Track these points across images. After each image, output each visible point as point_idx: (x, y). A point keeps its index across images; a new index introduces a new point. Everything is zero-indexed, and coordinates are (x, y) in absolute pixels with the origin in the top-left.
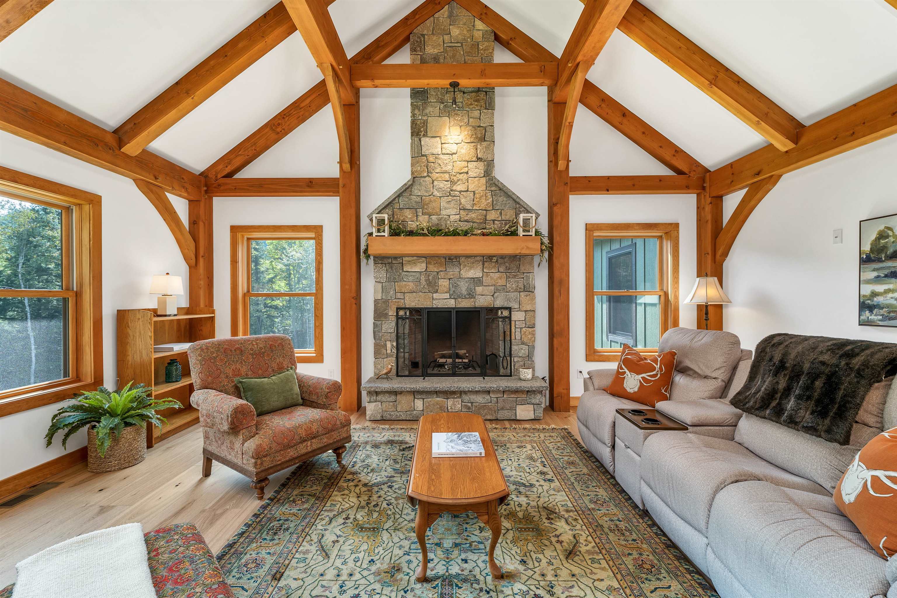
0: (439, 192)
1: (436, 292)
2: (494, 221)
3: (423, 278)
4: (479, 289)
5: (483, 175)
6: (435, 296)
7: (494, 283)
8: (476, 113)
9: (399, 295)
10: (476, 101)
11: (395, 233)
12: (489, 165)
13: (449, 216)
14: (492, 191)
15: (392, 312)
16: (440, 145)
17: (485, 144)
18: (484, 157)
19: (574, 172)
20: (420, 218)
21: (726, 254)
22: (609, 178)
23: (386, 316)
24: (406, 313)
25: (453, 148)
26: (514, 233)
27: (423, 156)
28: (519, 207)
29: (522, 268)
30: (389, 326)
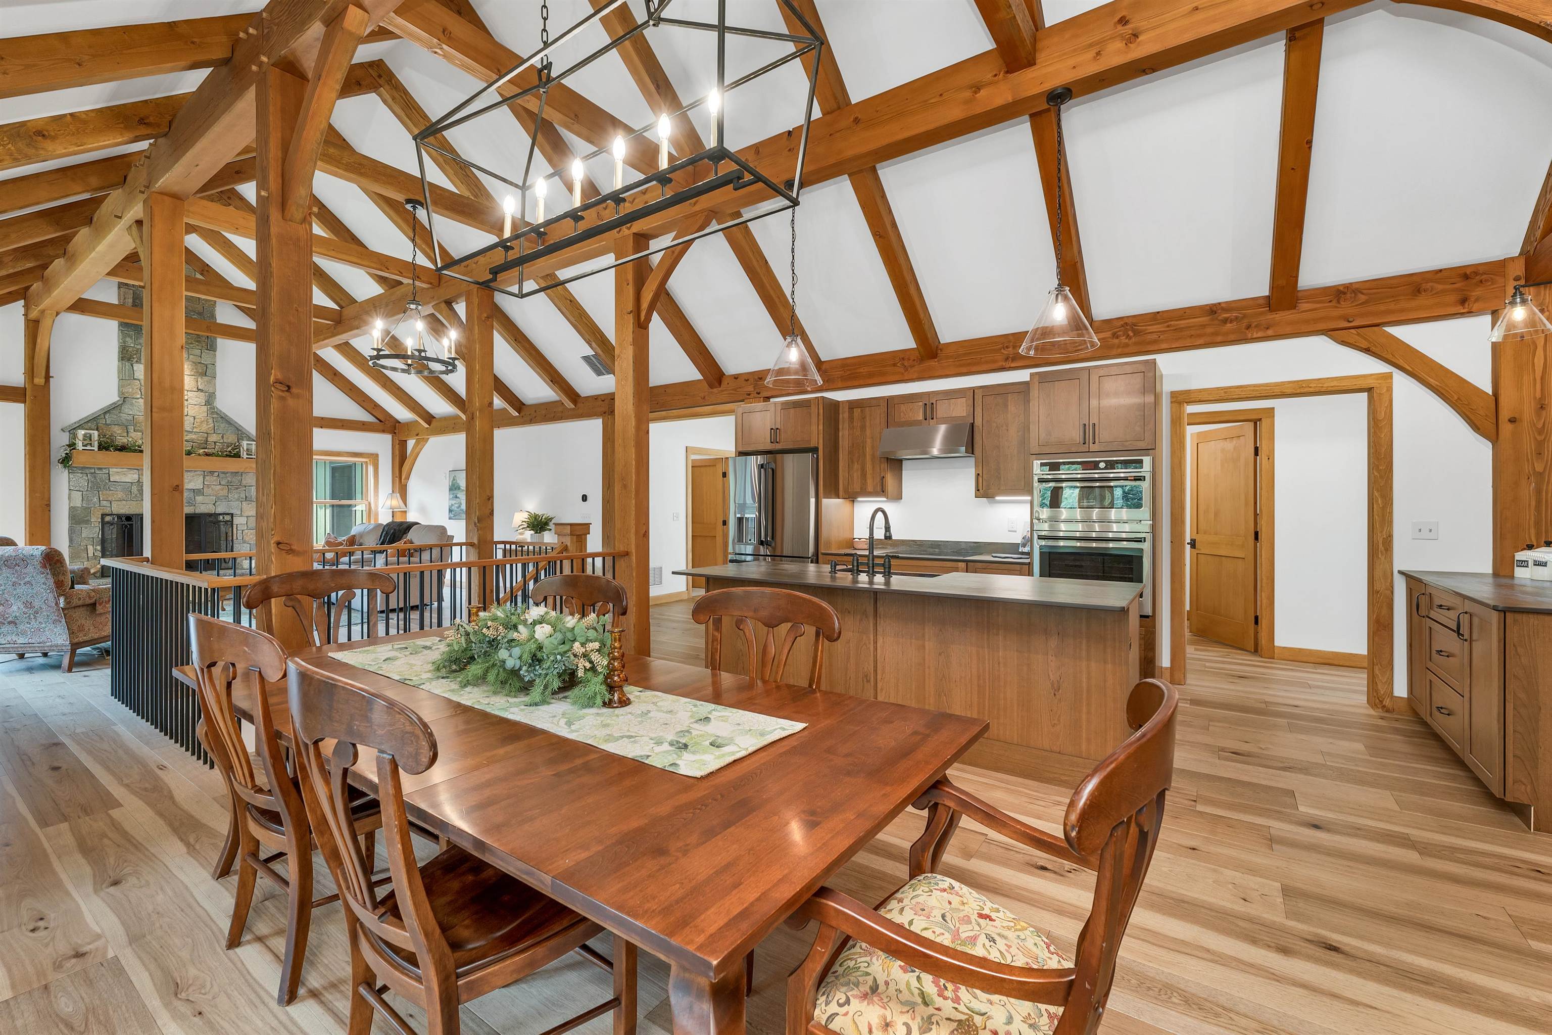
2: (216, 443)
3: (135, 488)
4: (199, 499)
5: (203, 404)
7: (215, 493)
8: (197, 352)
9: (104, 503)
10: (196, 341)
11: (103, 447)
12: (211, 397)
14: (213, 418)
15: (96, 519)
17: (206, 378)
18: (205, 389)
21: (408, 478)
23: (86, 522)
24: (114, 519)
26: (237, 456)
27: (134, 379)
28: (240, 433)
29: (244, 482)
30: (92, 531)
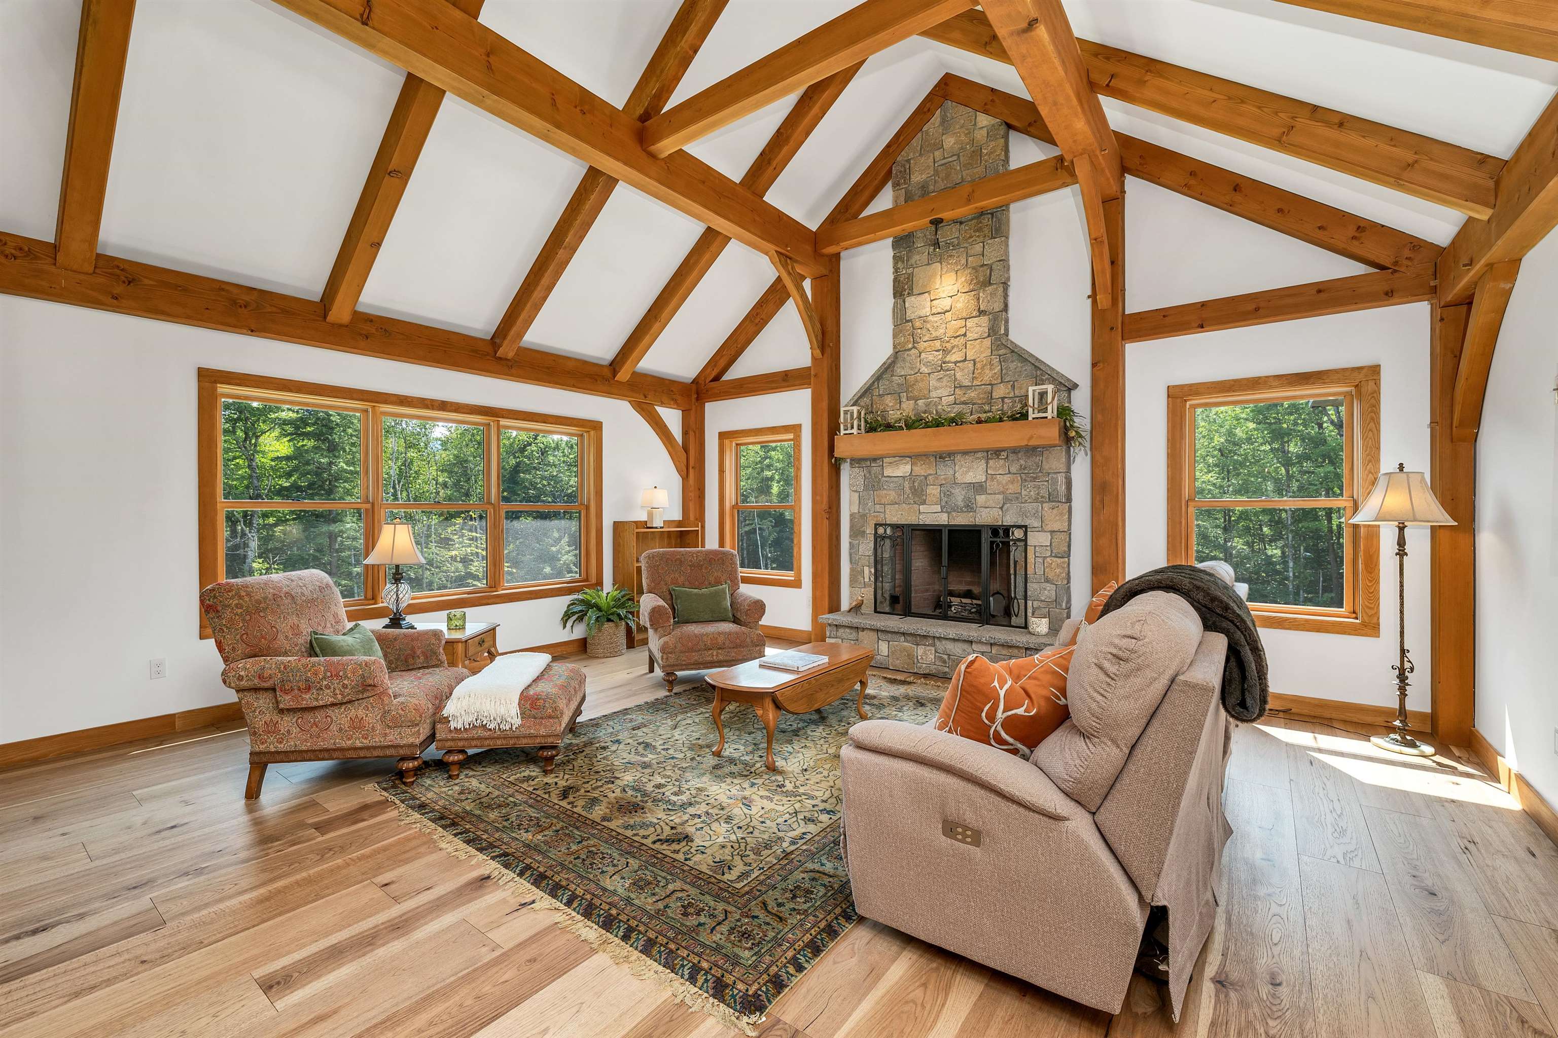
0: (927, 367)
1: (924, 503)
2: (1003, 399)
3: (907, 485)
4: (981, 499)
5: (986, 335)
6: (923, 508)
7: (1002, 489)
8: (978, 248)
9: (878, 508)
10: (978, 231)
11: (871, 428)
12: (1000, 321)
13: (941, 398)
14: (1000, 356)
15: (870, 530)
16: (929, 303)
17: (989, 289)
18: (990, 308)
19: (1133, 305)
20: (904, 406)
21: (1474, 418)
22: (1203, 304)
23: (863, 534)
24: (885, 530)
25: (945, 304)
26: (1024, 416)
27: (908, 321)
28: (1041, 374)
29: (1046, 466)
30: (867, 547)
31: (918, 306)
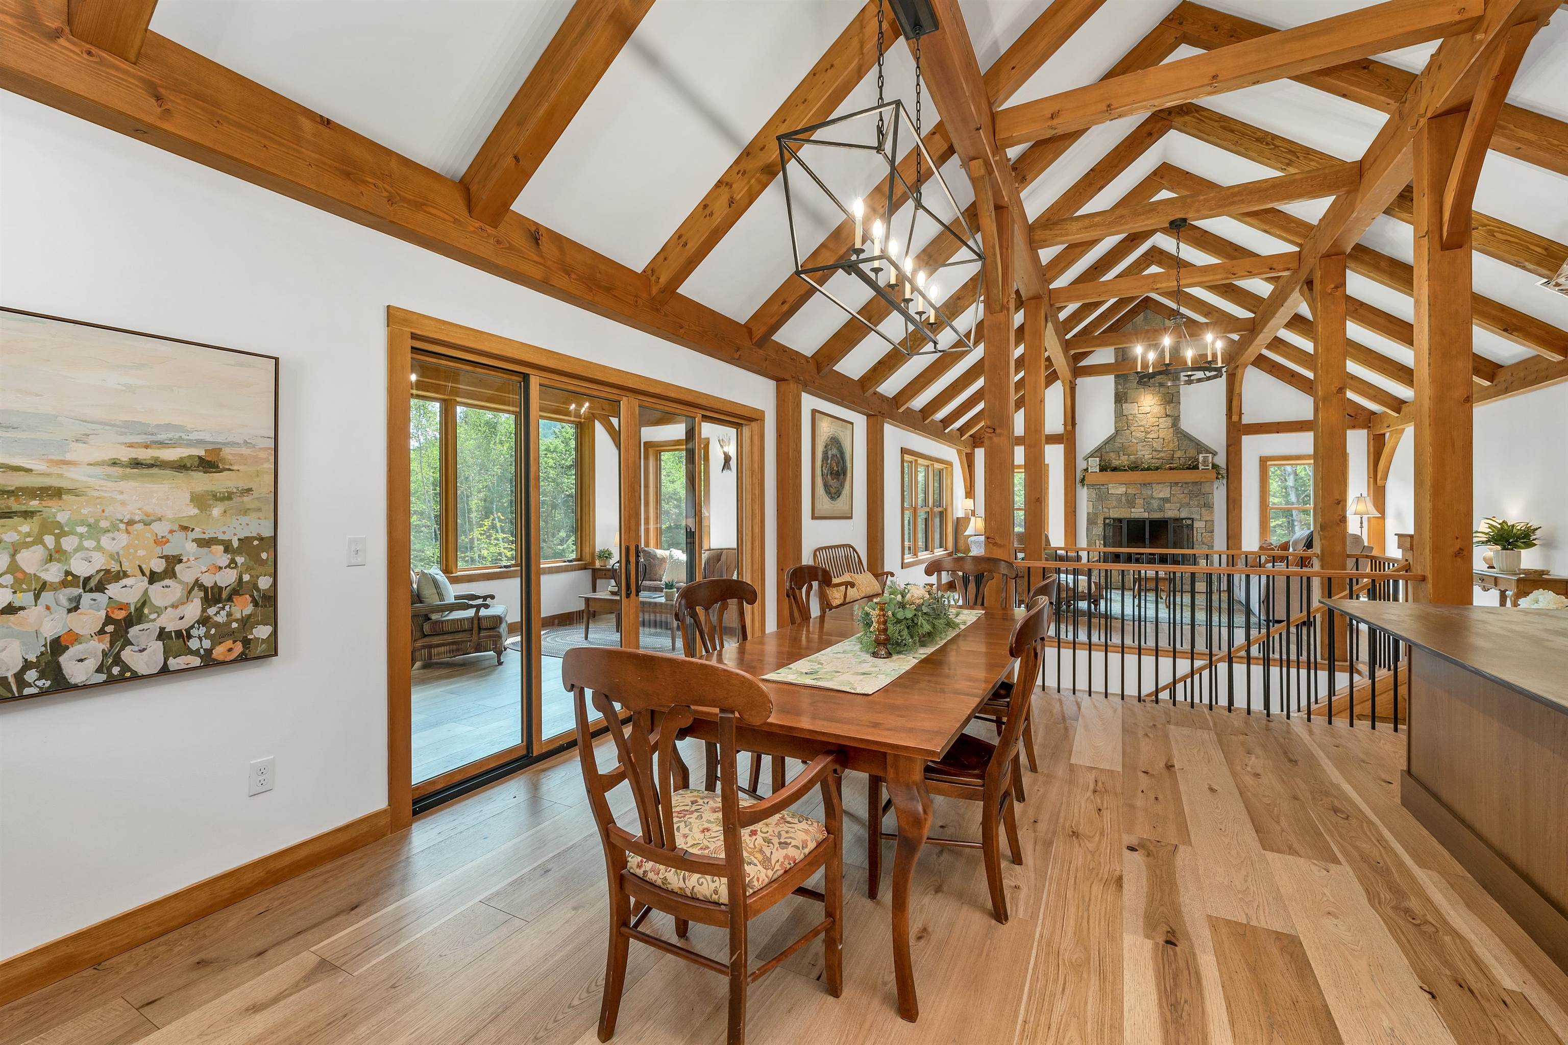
0: (1136, 439)
1: (1134, 507)
2: (1179, 458)
3: (1123, 498)
4: (1167, 505)
5: (1170, 427)
6: (1133, 510)
7: (1179, 501)
9: (1105, 510)
11: (1103, 469)
12: (1176, 420)
13: (1144, 456)
14: (1178, 437)
15: (1100, 521)
16: (1137, 408)
17: (1172, 405)
18: (1172, 414)
19: (1246, 420)
20: (1122, 459)
21: (1385, 477)
22: (1279, 423)
23: (1096, 523)
24: (1110, 522)
25: (1148, 409)
26: (1196, 467)
27: (1124, 416)
28: (1200, 447)
29: (1203, 490)
30: (1099, 530)
31: (1130, 409)
